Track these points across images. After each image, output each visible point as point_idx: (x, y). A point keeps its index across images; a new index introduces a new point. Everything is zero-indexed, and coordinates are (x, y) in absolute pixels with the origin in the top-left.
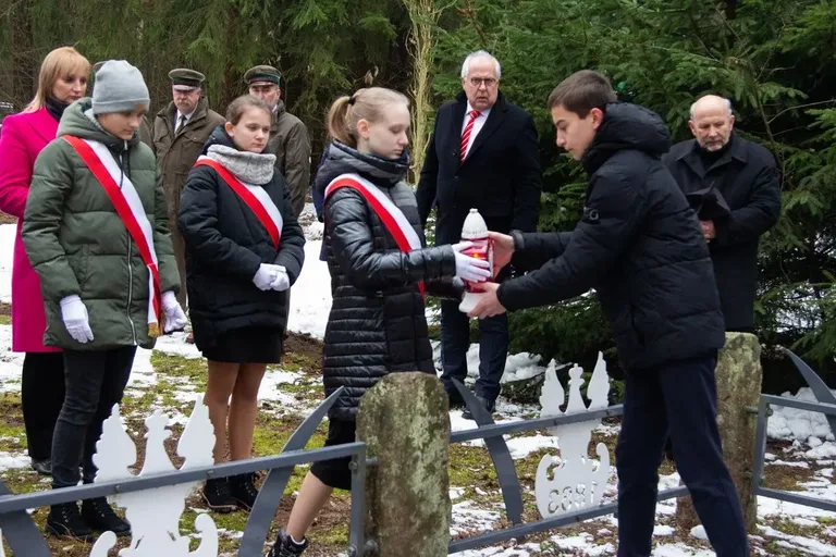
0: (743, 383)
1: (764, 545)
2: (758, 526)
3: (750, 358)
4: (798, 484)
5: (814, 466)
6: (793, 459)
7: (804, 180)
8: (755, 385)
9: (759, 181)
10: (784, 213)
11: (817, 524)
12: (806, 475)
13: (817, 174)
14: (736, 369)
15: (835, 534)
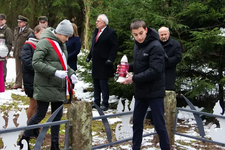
0: (171, 104)
1: (176, 148)
2: (175, 143)
3: (173, 98)
4: (186, 131)
5: (190, 126)
6: (185, 125)
7: (188, 50)
8: (175, 105)
9: (176, 50)
10: (183, 59)
11: (190, 142)
12: (188, 129)
13: (192, 48)
14: (170, 100)
15: (195, 145)
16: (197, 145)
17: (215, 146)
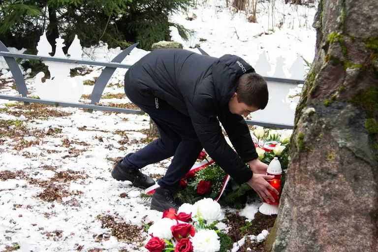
5: (5, 82)
11: (6, 107)
15: (14, 111)
16: (17, 110)
17: (47, 109)
